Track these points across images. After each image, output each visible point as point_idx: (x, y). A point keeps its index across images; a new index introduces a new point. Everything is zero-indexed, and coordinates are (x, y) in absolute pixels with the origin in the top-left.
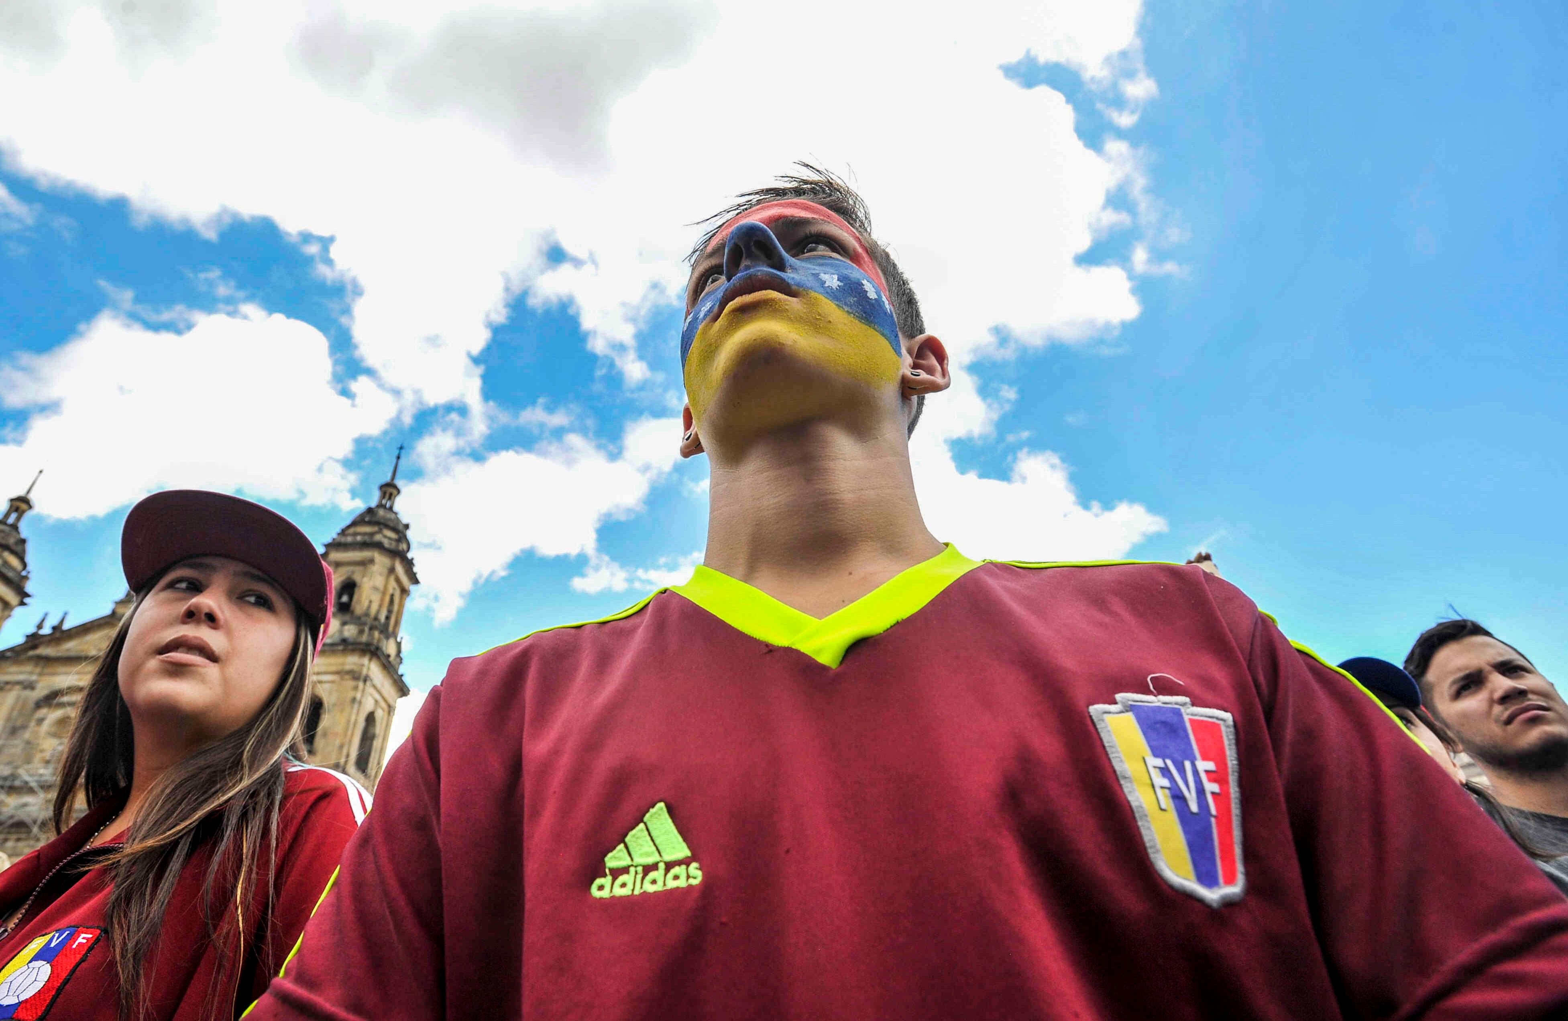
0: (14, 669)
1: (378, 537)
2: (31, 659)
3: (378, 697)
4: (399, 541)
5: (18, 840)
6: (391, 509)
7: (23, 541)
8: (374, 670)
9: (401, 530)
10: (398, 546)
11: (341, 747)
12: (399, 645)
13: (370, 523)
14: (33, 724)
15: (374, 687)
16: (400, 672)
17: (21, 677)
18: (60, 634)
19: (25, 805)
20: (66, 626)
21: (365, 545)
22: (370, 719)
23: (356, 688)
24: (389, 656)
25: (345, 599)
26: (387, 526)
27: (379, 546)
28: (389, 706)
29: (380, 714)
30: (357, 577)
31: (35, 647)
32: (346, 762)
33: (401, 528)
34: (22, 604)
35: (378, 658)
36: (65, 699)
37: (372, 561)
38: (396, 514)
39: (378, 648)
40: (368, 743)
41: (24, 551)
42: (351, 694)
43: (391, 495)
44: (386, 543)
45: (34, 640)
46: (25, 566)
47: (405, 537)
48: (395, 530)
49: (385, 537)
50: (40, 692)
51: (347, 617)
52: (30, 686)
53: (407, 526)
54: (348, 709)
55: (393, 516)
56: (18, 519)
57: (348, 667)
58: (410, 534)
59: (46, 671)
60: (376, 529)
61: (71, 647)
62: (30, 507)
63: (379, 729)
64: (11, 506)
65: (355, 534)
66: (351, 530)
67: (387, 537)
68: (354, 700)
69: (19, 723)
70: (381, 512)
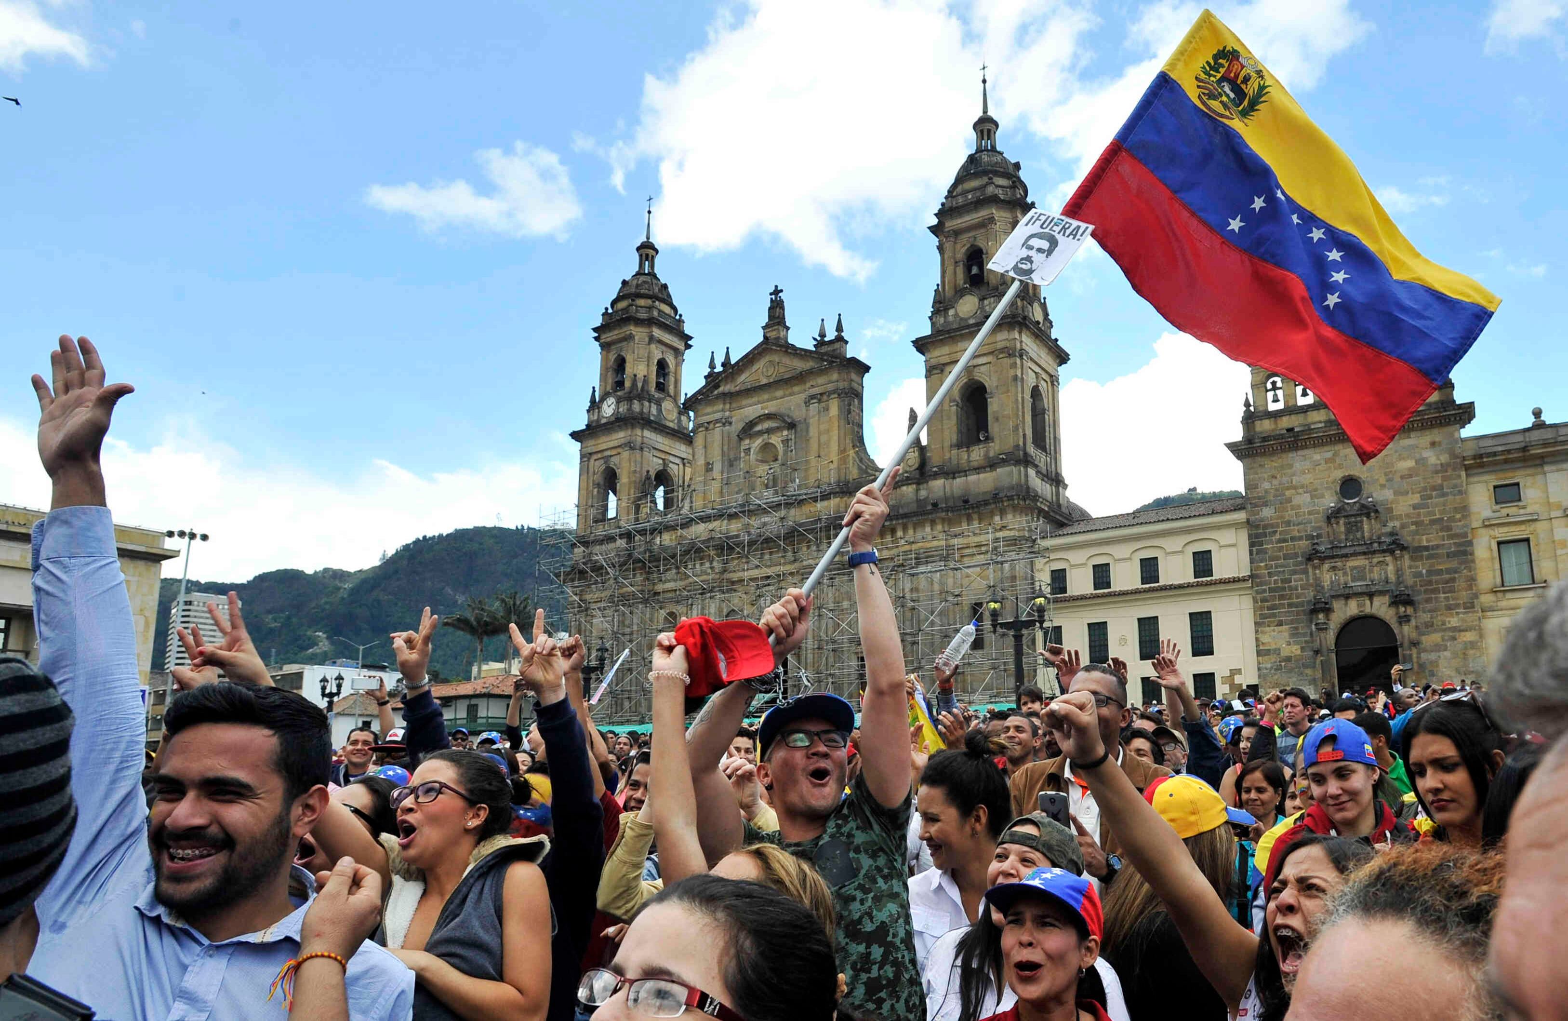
0: (709, 409)
1: (990, 190)
2: (718, 397)
3: (1038, 370)
4: (1013, 187)
5: (771, 553)
6: (993, 148)
7: (665, 287)
8: (1028, 342)
9: (1011, 172)
10: (1014, 194)
11: (1016, 428)
12: (1044, 307)
13: (977, 175)
14: (742, 454)
15: (1031, 359)
16: (1053, 337)
17: (718, 416)
18: (731, 369)
19: (765, 524)
20: (733, 361)
21: (979, 204)
22: (1036, 393)
23: (1014, 365)
24: (1038, 323)
25: (975, 270)
26: (997, 174)
27: (994, 200)
28: (1051, 376)
29: (1043, 387)
30: (981, 243)
31: (717, 386)
32: (1025, 444)
33: (1011, 170)
34: (688, 347)
35: (1028, 328)
36: (759, 428)
37: (992, 220)
38: (1001, 154)
39: (1025, 318)
40: (1039, 417)
41: (669, 296)
42: (1012, 372)
43: (989, 131)
44: (1000, 192)
45: (713, 379)
46: (675, 310)
47: (1019, 178)
48: (1006, 175)
49: (998, 186)
50: (737, 426)
51: (984, 291)
52: (727, 422)
53: (1017, 166)
54: (1013, 389)
55: (997, 158)
56: (652, 266)
57: (1000, 345)
58: (1023, 174)
59: (734, 405)
60: (985, 180)
61: (744, 379)
62: (657, 251)
63: (1046, 403)
64: (641, 256)
65: (965, 193)
66: (959, 189)
67: (999, 186)
68: (1015, 378)
69: (732, 456)
70: (985, 158)
